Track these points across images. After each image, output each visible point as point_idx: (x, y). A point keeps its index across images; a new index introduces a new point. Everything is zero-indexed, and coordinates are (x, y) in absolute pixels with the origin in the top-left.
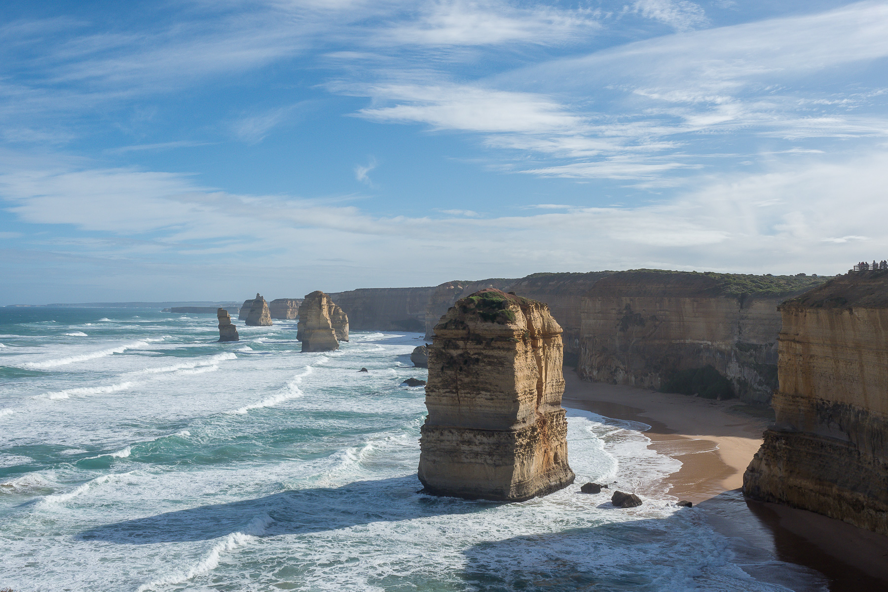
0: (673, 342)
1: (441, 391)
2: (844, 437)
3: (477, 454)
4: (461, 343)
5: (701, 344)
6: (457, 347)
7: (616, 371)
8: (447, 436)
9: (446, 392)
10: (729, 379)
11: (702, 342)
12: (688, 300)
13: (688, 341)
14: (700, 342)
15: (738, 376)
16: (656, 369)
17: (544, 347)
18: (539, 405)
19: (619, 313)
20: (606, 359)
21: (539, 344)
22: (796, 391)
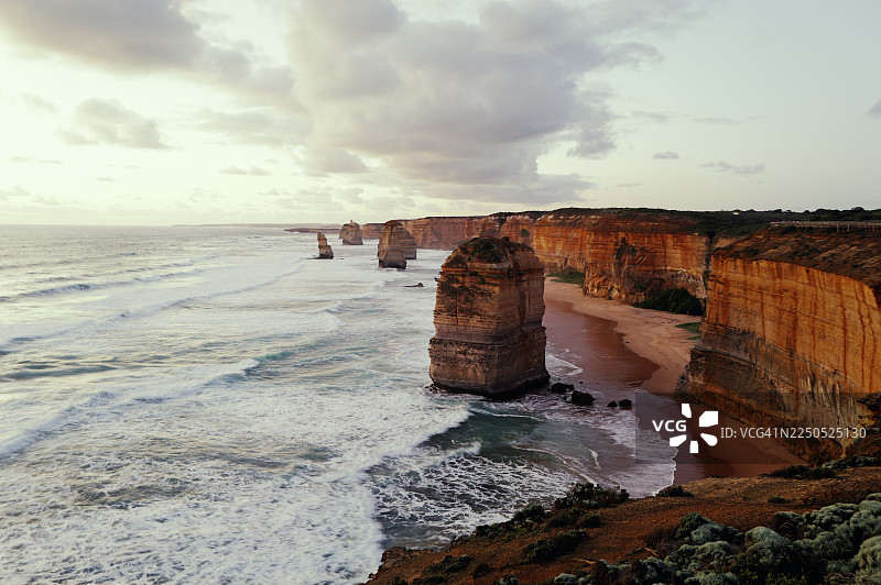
1: (445, 314)
2: (747, 358)
3: (470, 362)
4: (461, 279)
5: (678, 271)
6: (458, 282)
7: (611, 289)
8: (450, 348)
9: (448, 315)
10: (697, 298)
11: (679, 269)
12: (670, 236)
13: (668, 268)
14: (677, 269)
16: (642, 289)
17: (529, 280)
18: (522, 325)
19: (616, 244)
20: (605, 280)
21: (524, 279)
22: (717, 319)
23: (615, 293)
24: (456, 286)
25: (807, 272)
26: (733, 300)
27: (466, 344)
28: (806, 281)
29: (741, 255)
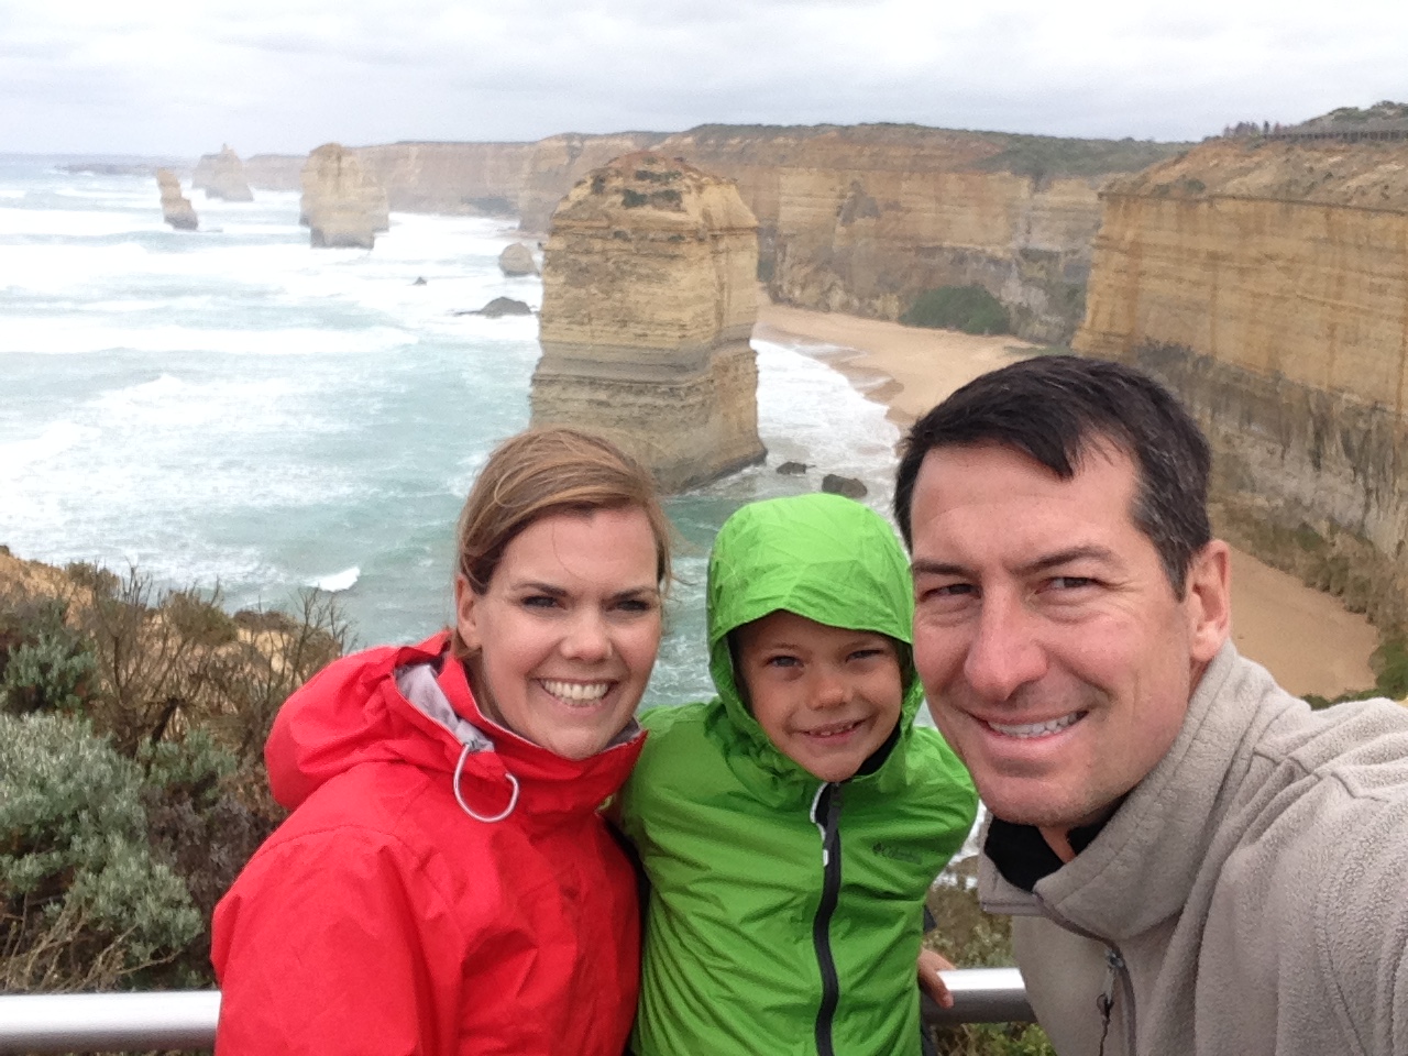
0: (924, 244)
1: (564, 321)
4: (598, 245)
5: (966, 249)
6: (588, 252)
7: (830, 290)
9: (570, 323)
10: (1003, 304)
11: (968, 246)
13: (946, 244)
14: (964, 245)
15: (1018, 300)
16: (893, 288)
17: (728, 251)
18: (718, 344)
19: (842, 196)
20: (817, 271)
21: (722, 246)
22: (1111, 325)
23: (837, 297)
24: (584, 260)
25: (1327, 216)
26: (1151, 285)
27: (611, 385)
28: (1323, 235)
29: (1174, 193)
